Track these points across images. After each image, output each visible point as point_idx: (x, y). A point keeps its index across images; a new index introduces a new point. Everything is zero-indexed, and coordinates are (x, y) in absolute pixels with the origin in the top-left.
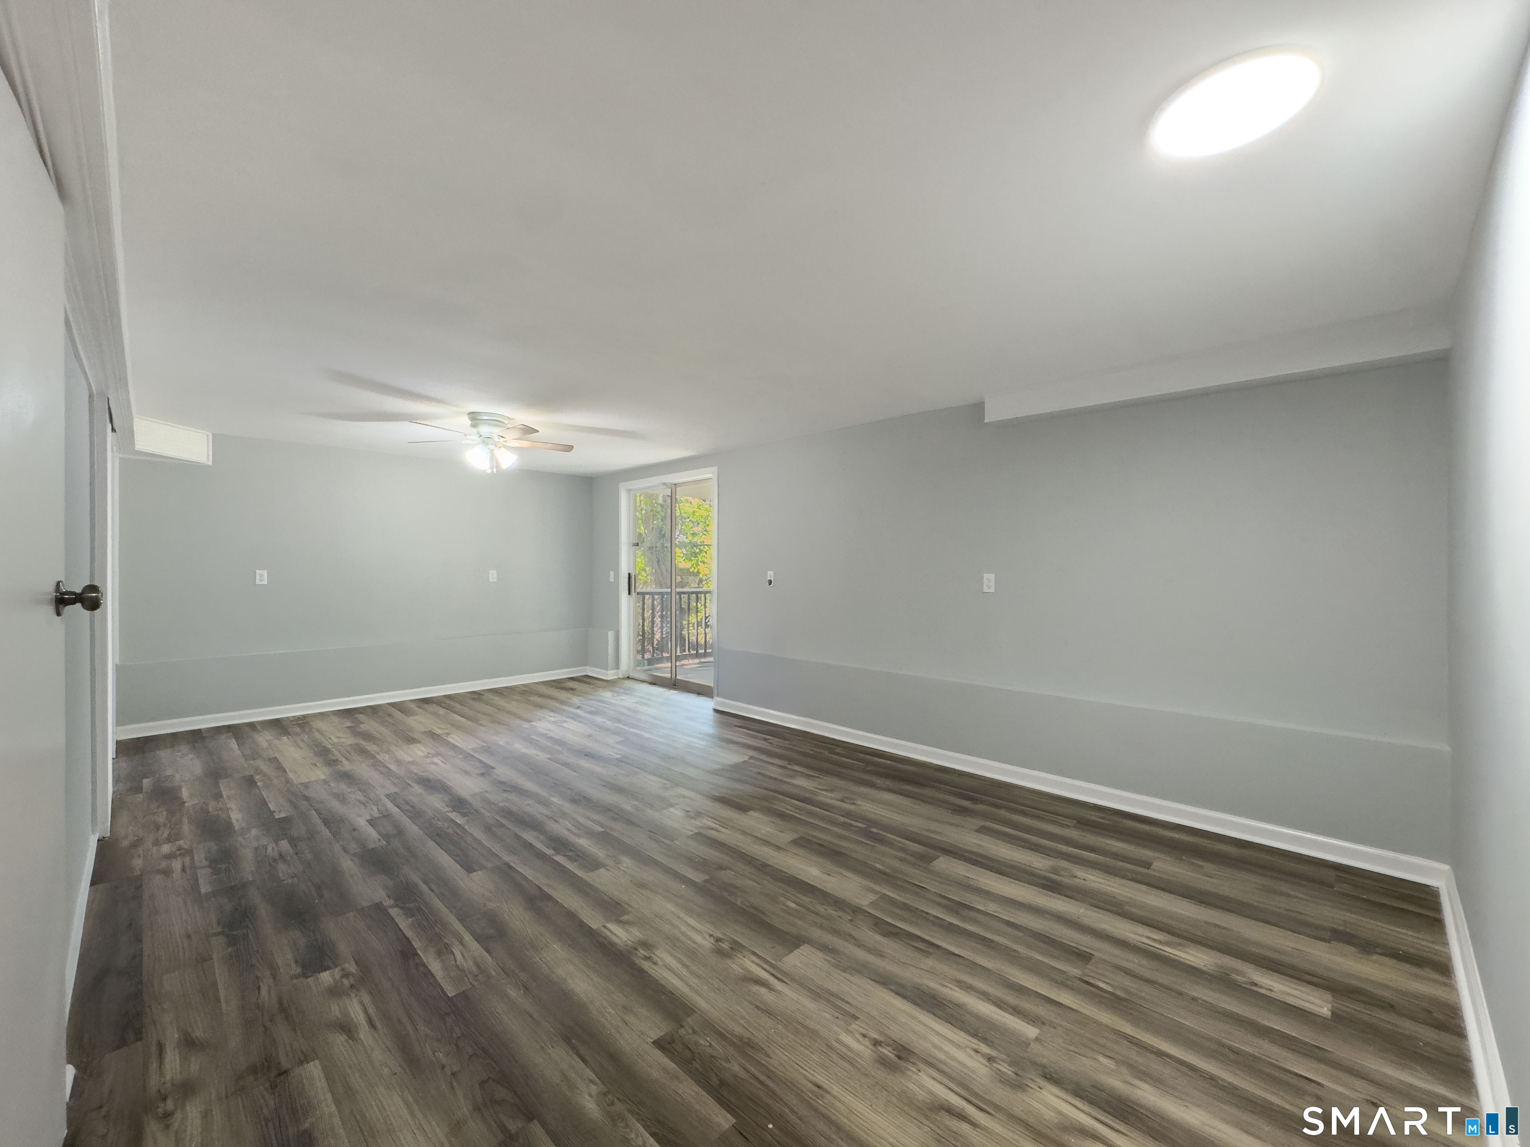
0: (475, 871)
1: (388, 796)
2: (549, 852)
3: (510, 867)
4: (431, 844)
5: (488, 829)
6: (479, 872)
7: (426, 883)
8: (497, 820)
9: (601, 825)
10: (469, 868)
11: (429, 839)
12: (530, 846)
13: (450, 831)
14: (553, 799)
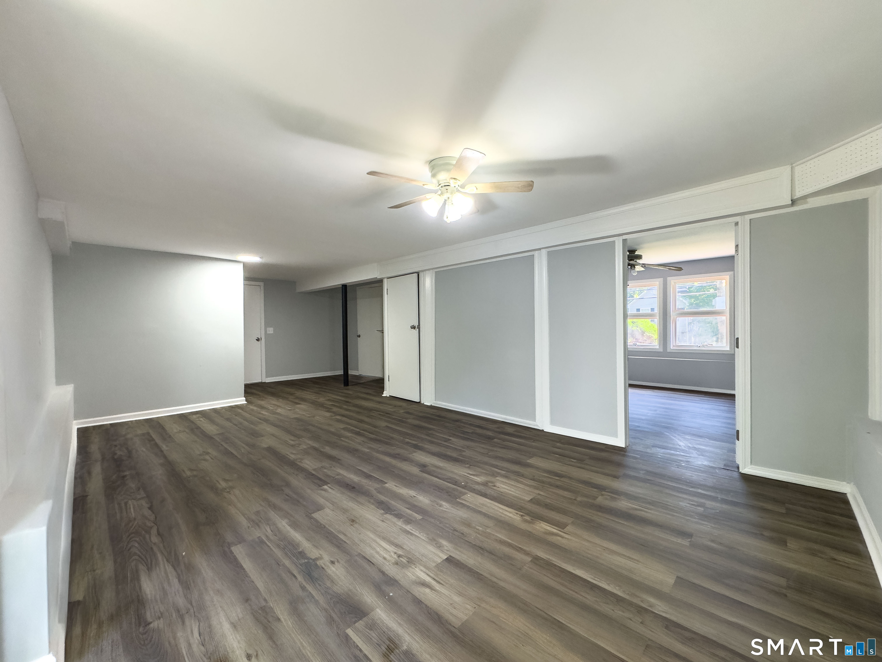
11: (413, 433)
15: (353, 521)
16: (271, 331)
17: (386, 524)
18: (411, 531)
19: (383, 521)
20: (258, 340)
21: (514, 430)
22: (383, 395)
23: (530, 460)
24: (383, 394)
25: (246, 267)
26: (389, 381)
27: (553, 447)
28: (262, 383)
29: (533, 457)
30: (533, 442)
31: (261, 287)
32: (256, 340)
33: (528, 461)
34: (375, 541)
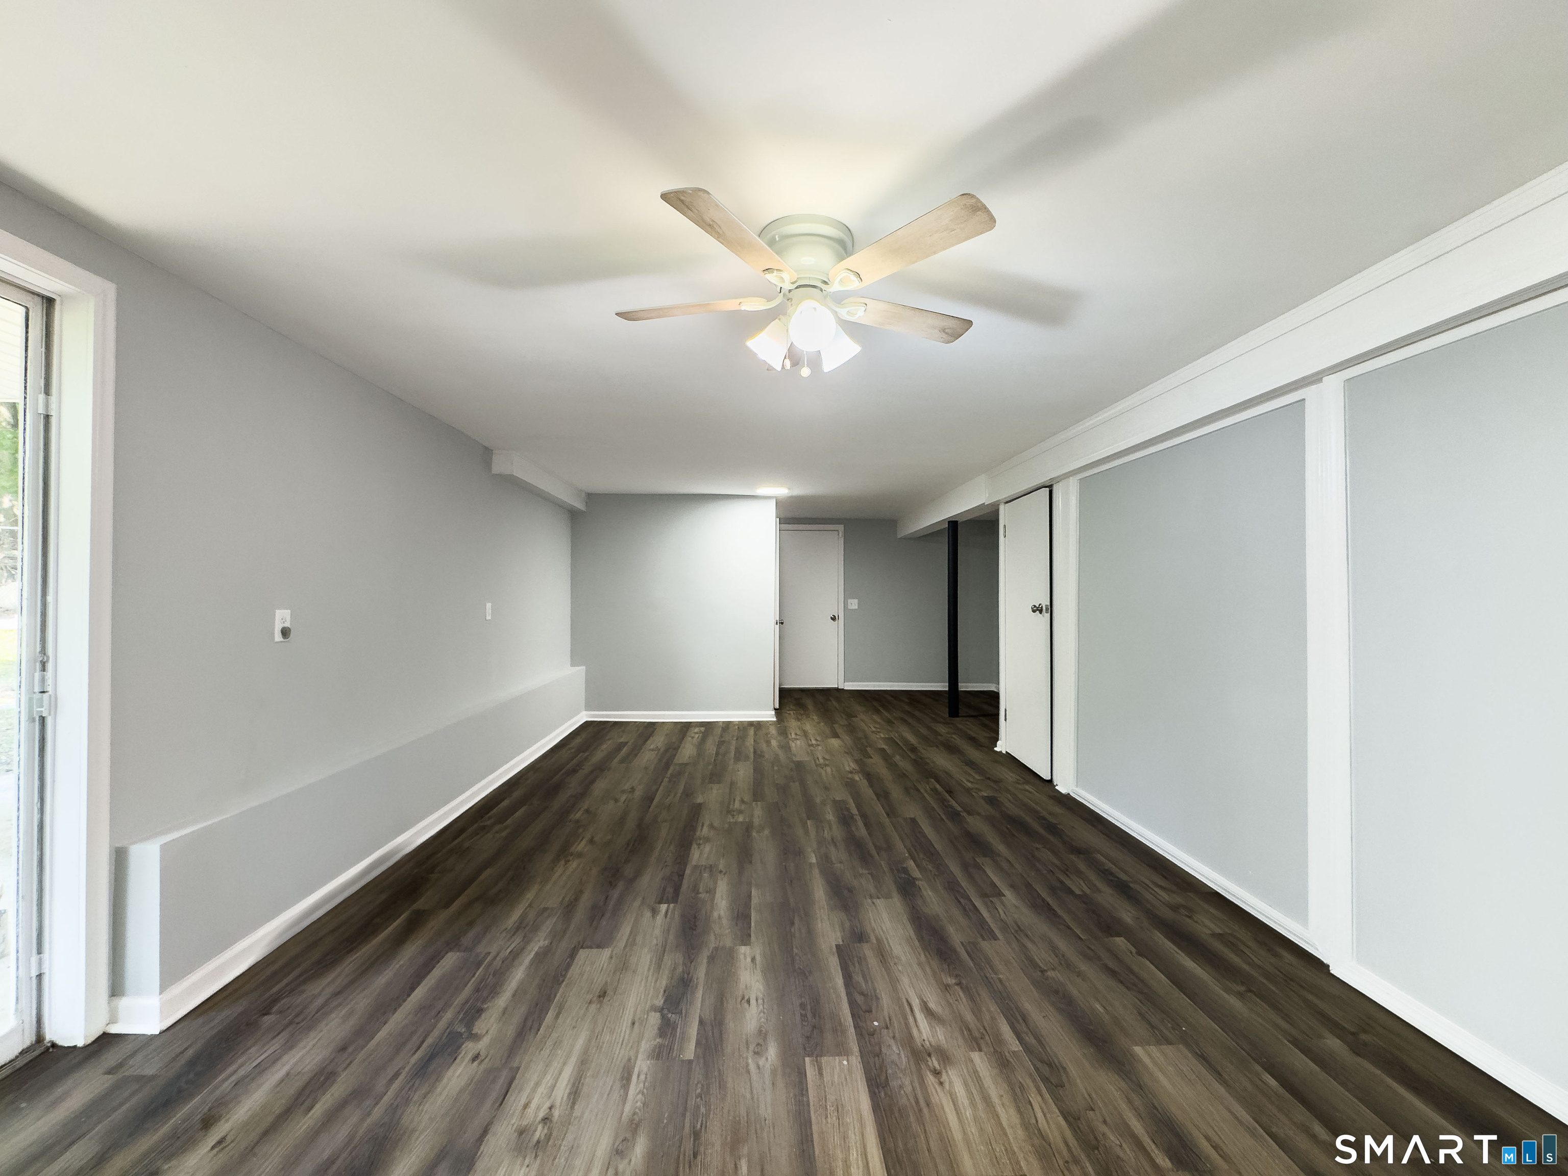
0: (911, 819)
1: (995, 938)
2: (858, 818)
3: (888, 815)
4: (938, 847)
5: (889, 848)
6: (908, 816)
7: (942, 819)
8: (878, 854)
9: (804, 825)
10: (913, 820)
11: (940, 852)
12: (867, 825)
13: (922, 856)
14: (814, 860)
15: (603, 995)
16: (854, 604)
17: (628, 1032)
18: (634, 1078)
19: (633, 1024)
20: (833, 619)
21: (1218, 931)
22: (995, 749)
23: (1153, 1049)
24: (996, 747)
25: (781, 504)
26: (1006, 720)
27: (1295, 1042)
28: (837, 690)
29: (1169, 1043)
30: (1239, 995)
31: (839, 533)
32: (831, 618)
33: (1138, 1050)
34: (568, 1057)
